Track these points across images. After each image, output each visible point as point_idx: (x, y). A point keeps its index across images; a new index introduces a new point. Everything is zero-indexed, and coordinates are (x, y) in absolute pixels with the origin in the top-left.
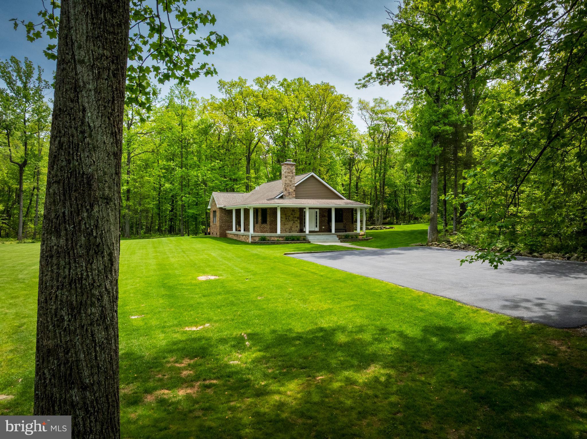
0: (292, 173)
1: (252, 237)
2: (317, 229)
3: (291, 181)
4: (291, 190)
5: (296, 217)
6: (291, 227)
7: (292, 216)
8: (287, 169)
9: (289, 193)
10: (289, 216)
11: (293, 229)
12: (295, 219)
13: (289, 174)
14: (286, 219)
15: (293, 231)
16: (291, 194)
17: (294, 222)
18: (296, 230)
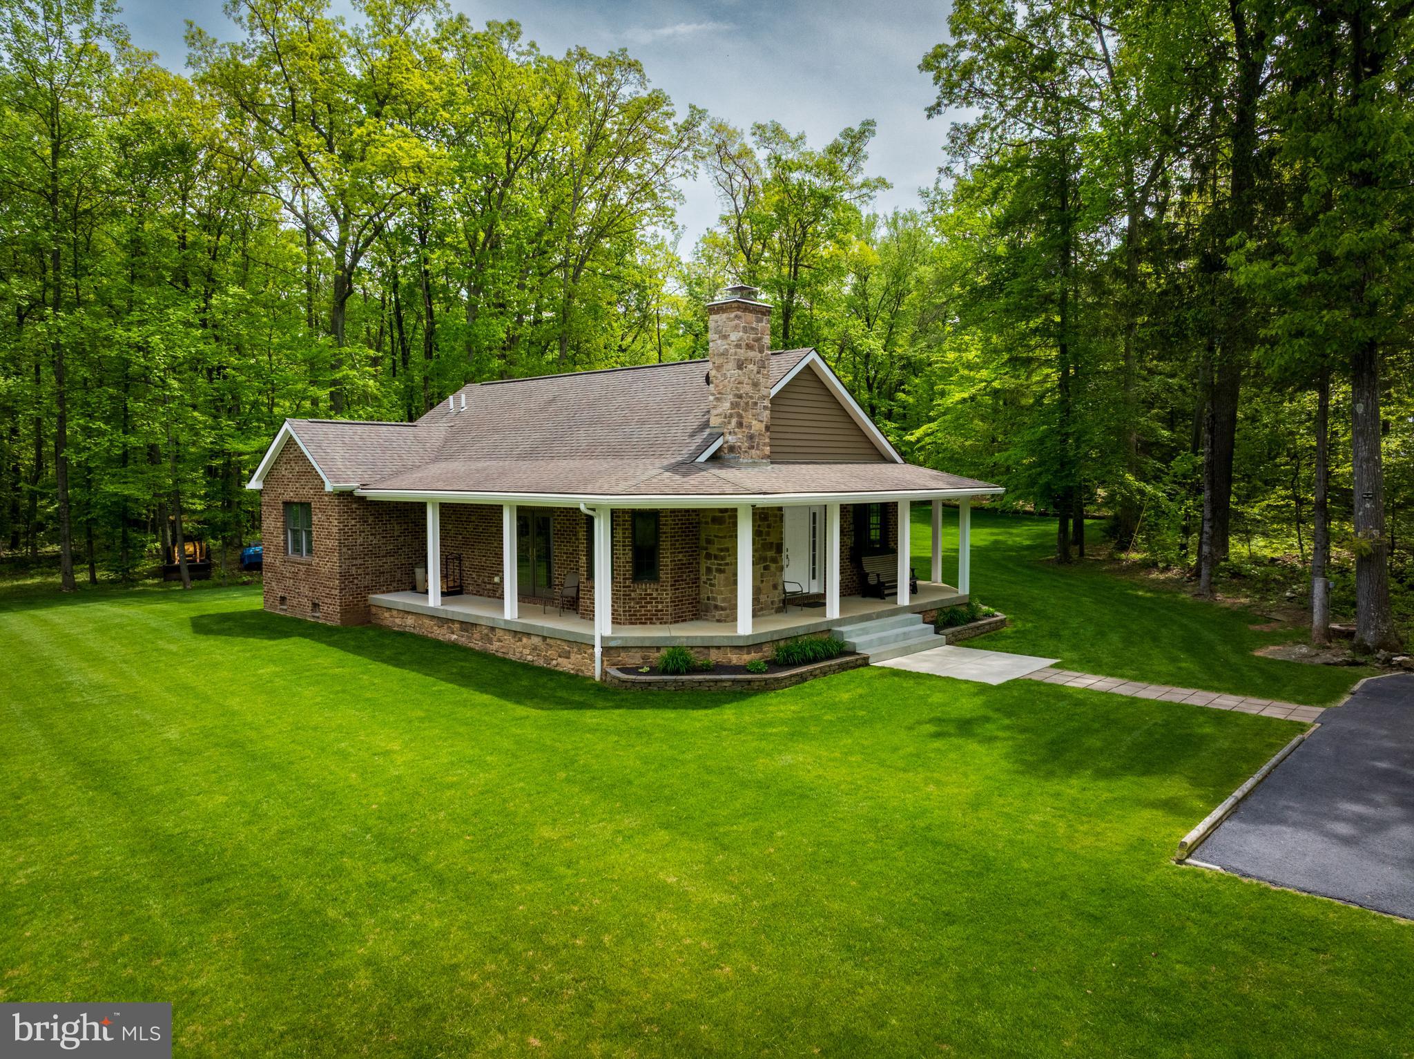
0: (761, 350)
1: (606, 650)
7: (758, 543)
8: (745, 330)
9: (750, 437)
11: (763, 598)
15: (762, 609)
16: (758, 445)
17: (765, 568)
18: (772, 603)
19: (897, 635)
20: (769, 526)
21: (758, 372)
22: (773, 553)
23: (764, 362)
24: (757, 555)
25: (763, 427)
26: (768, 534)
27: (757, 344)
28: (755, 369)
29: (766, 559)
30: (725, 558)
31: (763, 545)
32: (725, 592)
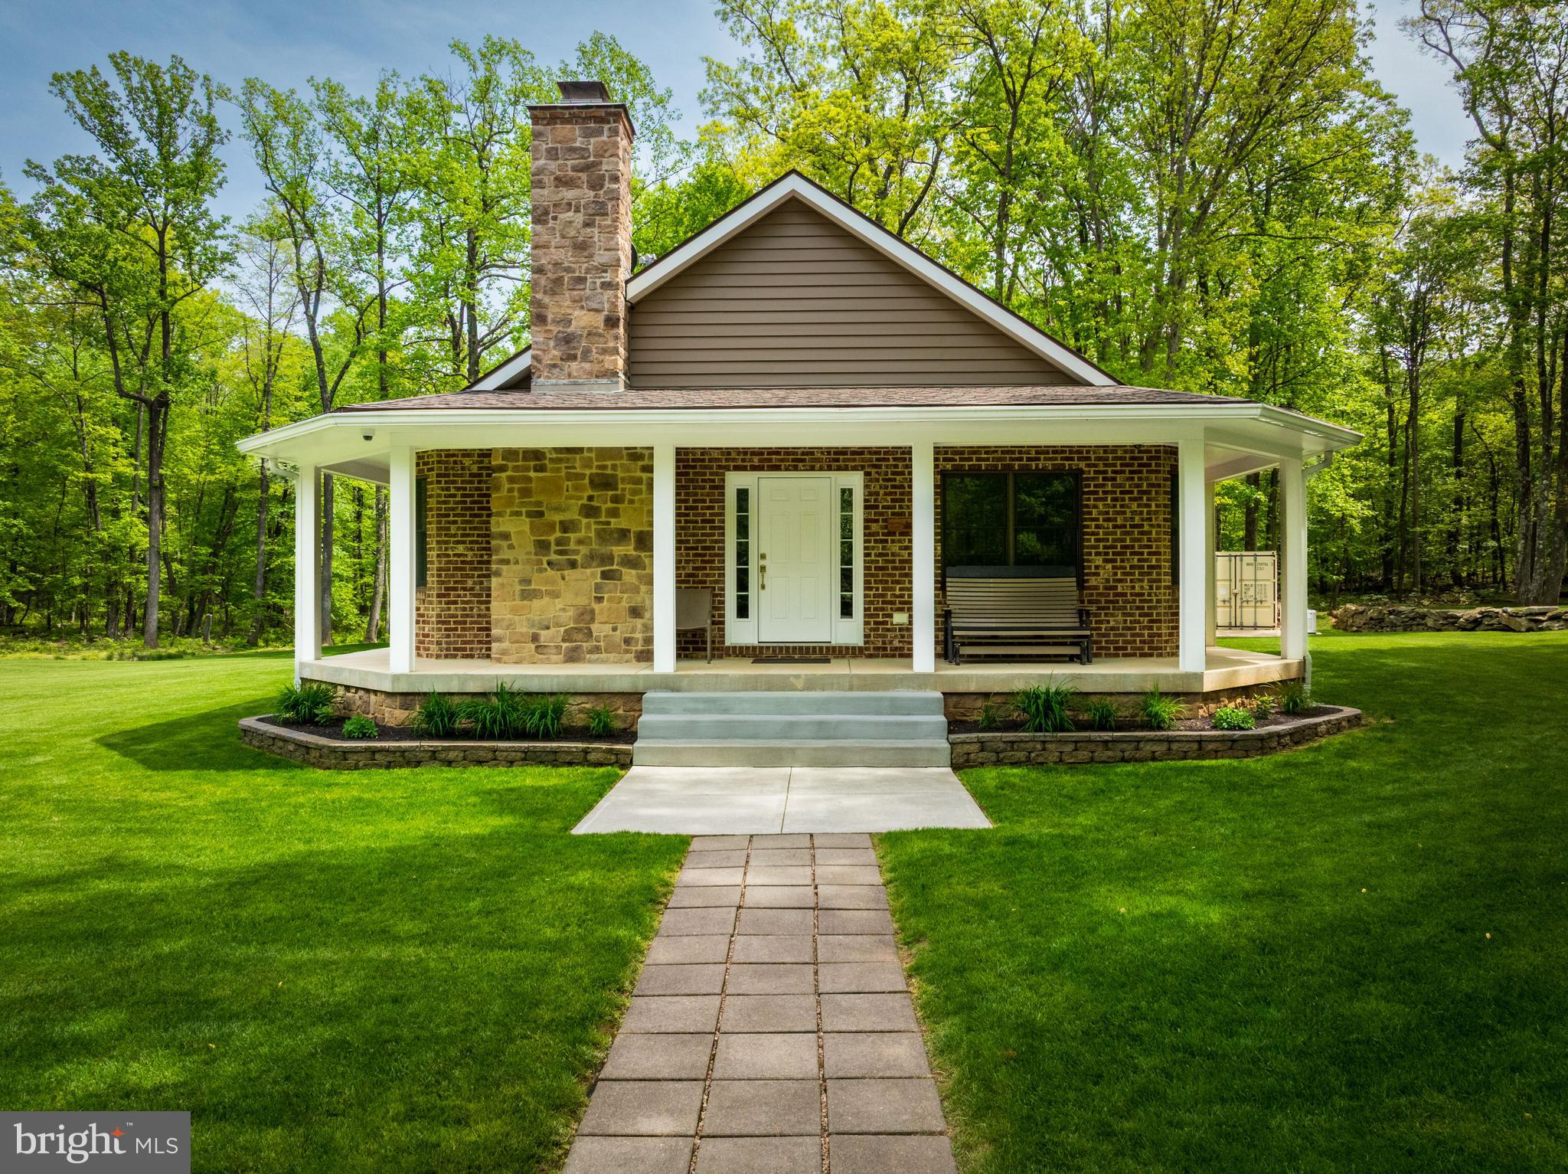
2: (851, 632)
3: (582, 247)
4: (582, 320)
5: (621, 535)
6: (586, 616)
7: (588, 528)
8: (552, 153)
9: (568, 340)
10: (566, 527)
11: (599, 629)
12: (618, 550)
13: (569, 194)
14: (542, 546)
15: (597, 650)
16: (586, 353)
17: (605, 575)
18: (627, 641)
19: (792, 725)
20: (616, 500)
21: (587, 225)
22: (629, 549)
23: (603, 205)
24: (584, 550)
25: (599, 320)
26: (614, 513)
27: (584, 176)
28: (579, 218)
29: (608, 559)
30: (498, 550)
31: (600, 534)
32: (499, 609)
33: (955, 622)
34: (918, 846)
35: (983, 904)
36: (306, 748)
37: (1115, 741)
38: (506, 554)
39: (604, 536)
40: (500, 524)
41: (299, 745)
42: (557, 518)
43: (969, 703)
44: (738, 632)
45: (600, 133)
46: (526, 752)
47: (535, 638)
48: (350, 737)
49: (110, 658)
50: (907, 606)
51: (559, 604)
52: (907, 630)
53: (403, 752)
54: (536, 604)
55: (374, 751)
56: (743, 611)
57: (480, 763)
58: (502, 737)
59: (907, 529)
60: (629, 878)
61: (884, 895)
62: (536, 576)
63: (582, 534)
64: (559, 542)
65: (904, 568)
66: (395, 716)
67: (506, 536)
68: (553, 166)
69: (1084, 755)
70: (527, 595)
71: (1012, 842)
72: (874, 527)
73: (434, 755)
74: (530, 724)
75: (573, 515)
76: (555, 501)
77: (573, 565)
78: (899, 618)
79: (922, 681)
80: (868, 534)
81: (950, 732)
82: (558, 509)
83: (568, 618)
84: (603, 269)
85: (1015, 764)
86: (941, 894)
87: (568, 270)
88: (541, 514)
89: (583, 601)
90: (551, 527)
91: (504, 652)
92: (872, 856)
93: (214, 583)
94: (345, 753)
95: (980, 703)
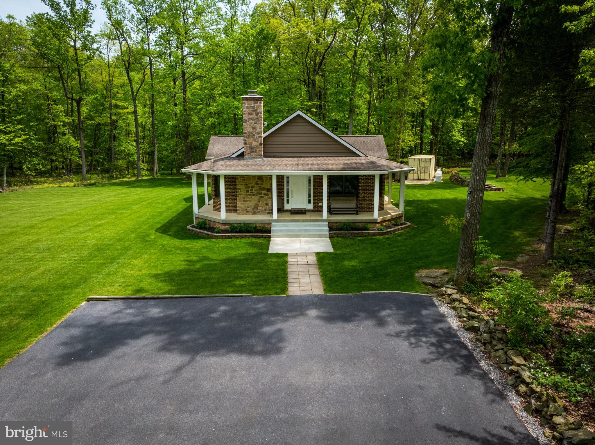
0: (257, 114)
1: (196, 218)
3: (254, 128)
4: (254, 144)
5: (264, 189)
6: (257, 205)
7: (257, 187)
8: (247, 107)
9: (252, 148)
10: (252, 187)
11: (260, 208)
12: (263, 192)
13: (251, 116)
14: (247, 191)
15: (259, 212)
16: (256, 151)
17: (261, 197)
18: (265, 210)
19: (300, 230)
20: (262, 182)
21: (255, 123)
22: (265, 192)
23: (258, 119)
24: (256, 192)
25: (258, 144)
26: (262, 184)
27: (254, 112)
28: (253, 122)
29: (261, 194)
30: (238, 192)
31: (259, 189)
32: (239, 204)
33: (331, 207)
34: (322, 254)
35: (329, 264)
36: (209, 235)
37: (359, 233)
38: (240, 193)
39: (261, 189)
40: (238, 187)
41: (206, 234)
42: (250, 185)
43: (333, 224)
44: (287, 207)
45: (257, 103)
46: (251, 236)
47: (246, 210)
48: (216, 233)
49: (75, 186)
50: (322, 202)
51: (251, 203)
52: (322, 206)
53: (228, 236)
54: (246, 203)
55: (223, 236)
56: (288, 202)
57: (243, 238)
58: (246, 233)
59: (322, 186)
60: (281, 260)
61: (316, 262)
62: (246, 197)
63: (256, 188)
64: (251, 190)
65: (321, 194)
66: (222, 227)
67: (240, 189)
68: (247, 110)
69: (353, 235)
70: (245, 201)
71: (336, 254)
72: (315, 185)
73: (234, 236)
74: (252, 230)
75: (254, 185)
76: (250, 182)
77: (254, 195)
78: (320, 204)
79: (324, 221)
80: (314, 187)
81: (329, 231)
82: (250, 183)
83: (253, 206)
84: (259, 133)
85: (341, 237)
86: (324, 262)
87: (251, 133)
88: (247, 184)
89: (256, 202)
90: (249, 187)
91: (240, 212)
92: (315, 256)
93: (100, 158)
94: (218, 236)
95: (335, 224)
